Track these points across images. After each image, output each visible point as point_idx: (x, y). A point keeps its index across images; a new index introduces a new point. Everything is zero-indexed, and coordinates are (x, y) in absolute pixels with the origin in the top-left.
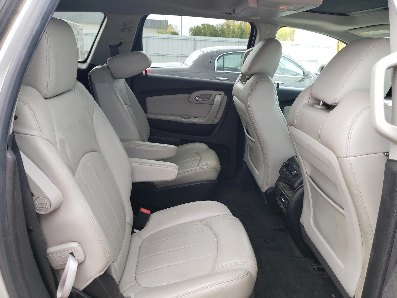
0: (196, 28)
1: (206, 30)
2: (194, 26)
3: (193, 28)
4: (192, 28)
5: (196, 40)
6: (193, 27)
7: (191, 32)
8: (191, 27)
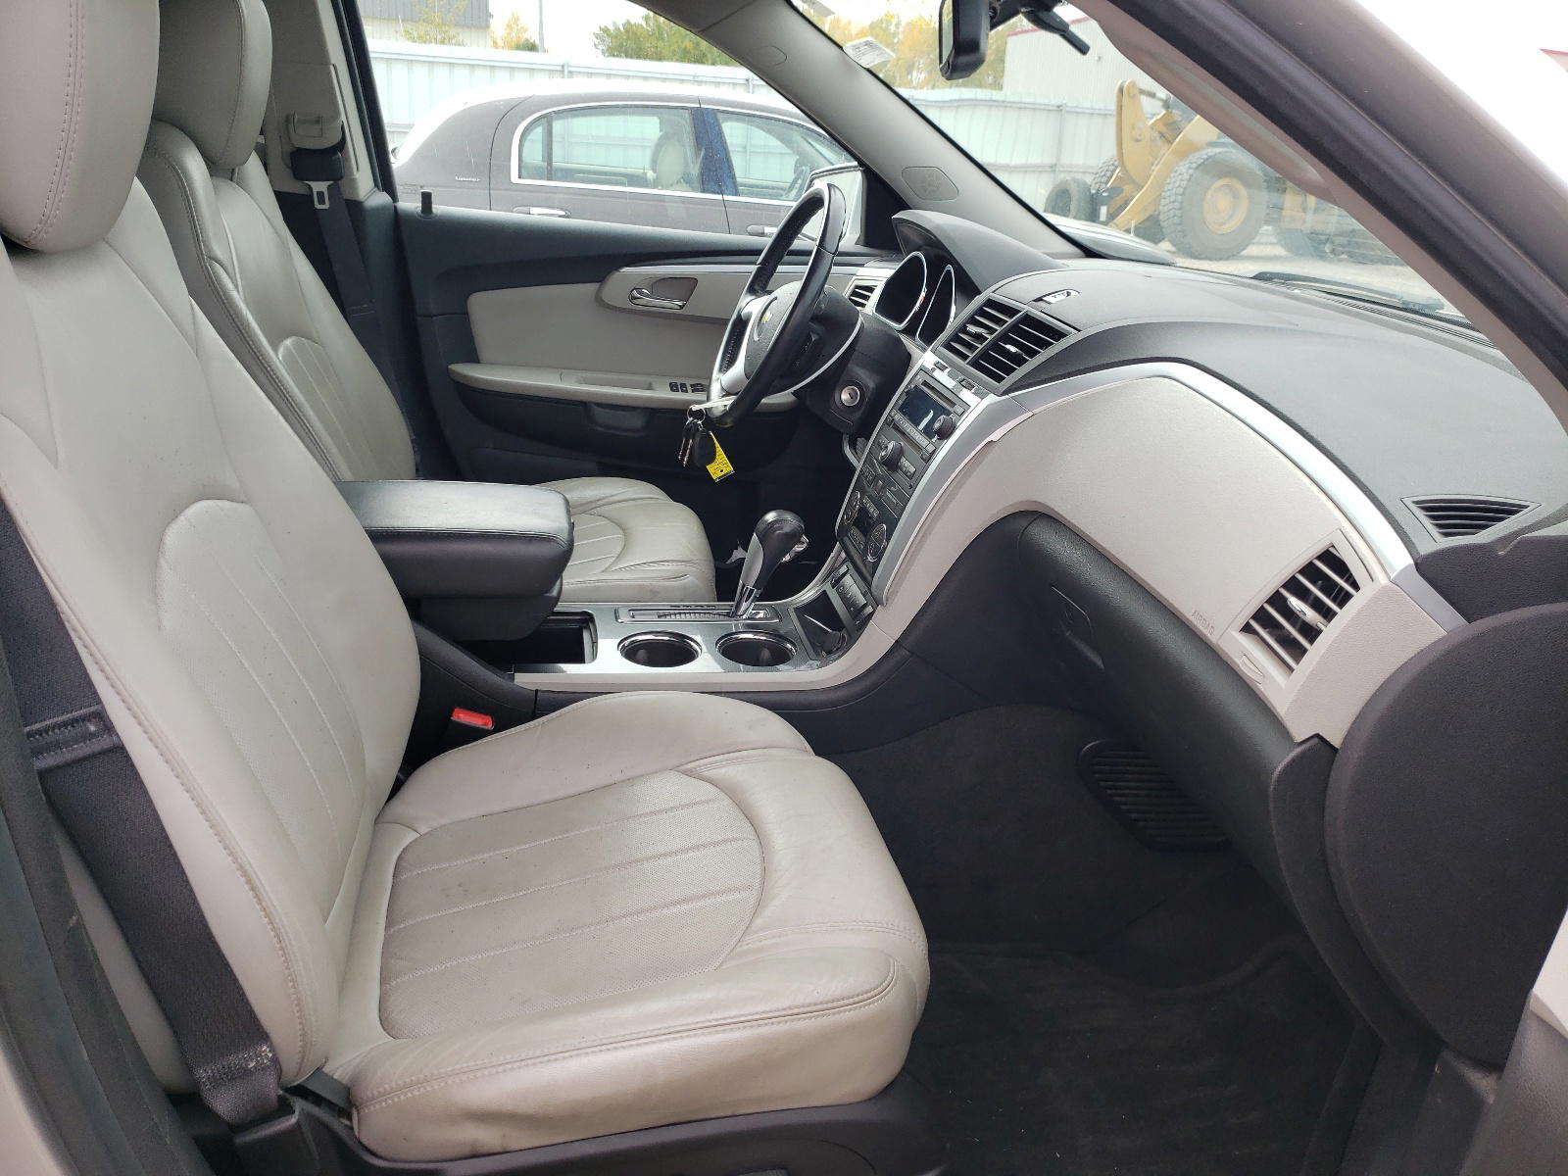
0: (622, 29)
1: (663, 39)
2: (615, 23)
3: (608, 29)
4: (606, 30)
5: (571, 72)
6: (611, 28)
7: (601, 47)
8: (603, 27)
